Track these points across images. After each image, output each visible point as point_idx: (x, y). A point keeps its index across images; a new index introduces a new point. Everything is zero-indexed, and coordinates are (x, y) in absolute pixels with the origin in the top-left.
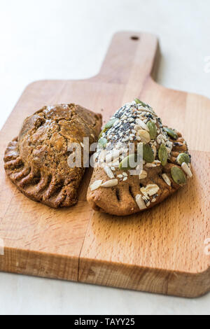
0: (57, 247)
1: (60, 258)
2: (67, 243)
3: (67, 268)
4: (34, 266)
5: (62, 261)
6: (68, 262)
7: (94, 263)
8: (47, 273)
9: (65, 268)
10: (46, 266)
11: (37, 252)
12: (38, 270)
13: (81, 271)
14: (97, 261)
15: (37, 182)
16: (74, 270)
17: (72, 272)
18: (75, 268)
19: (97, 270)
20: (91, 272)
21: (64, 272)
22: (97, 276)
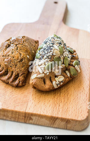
0: (15, 107)
1: (16, 112)
2: (20, 104)
3: (20, 117)
4: (4, 116)
5: (17, 114)
6: (20, 114)
7: (32, 115)
8: (10, 118)
9: (19, 117)
10: (10, 116)
11: (5, 109)
12: (6, 117)
13: (26, 118)
14: (34, 113)
15: (7, 74)
16: (23, 118)
17: (22, 119)
18: (23, 117)
19: (34, 118)
20: (31, 119)
21: (18, 119)
22: (34, 120)
